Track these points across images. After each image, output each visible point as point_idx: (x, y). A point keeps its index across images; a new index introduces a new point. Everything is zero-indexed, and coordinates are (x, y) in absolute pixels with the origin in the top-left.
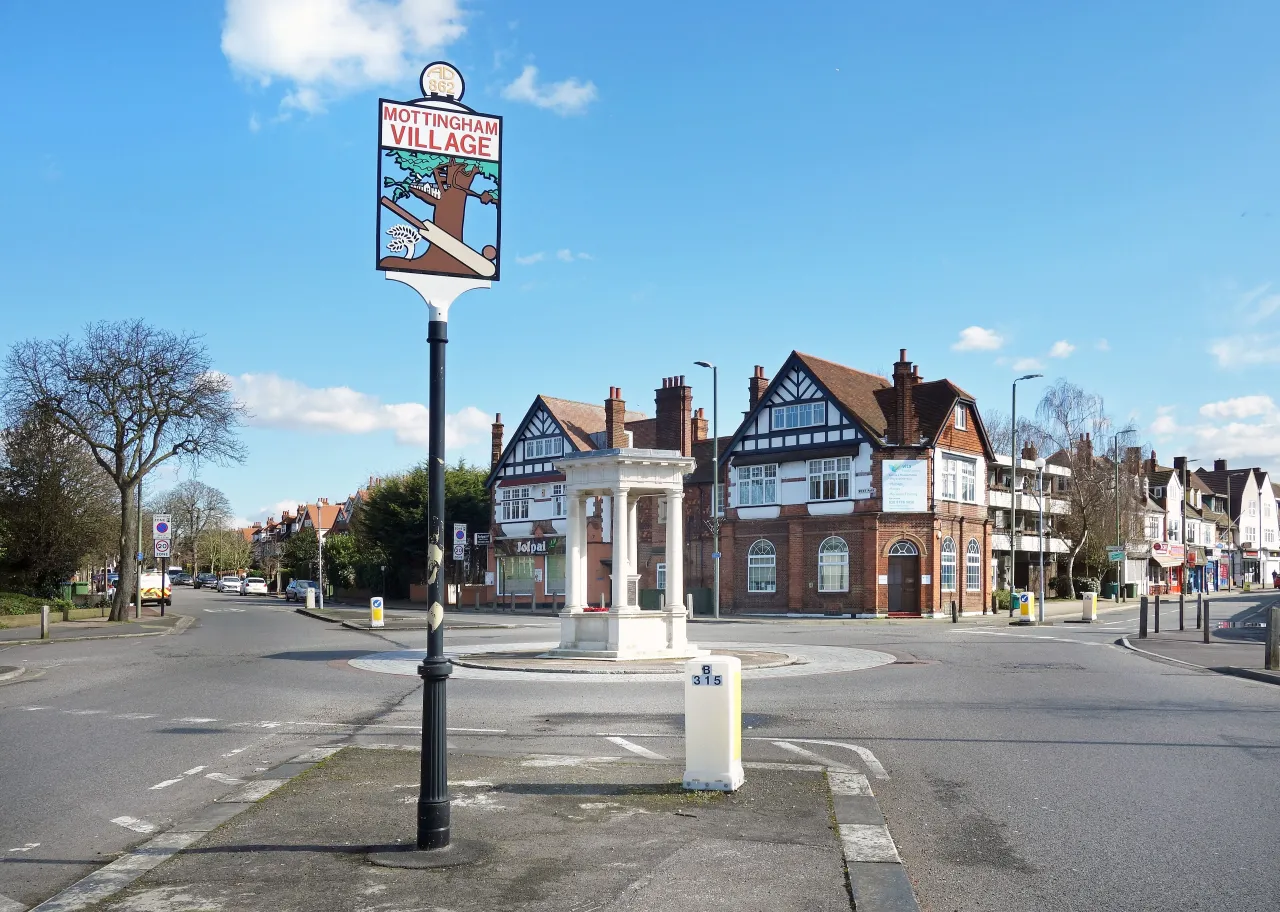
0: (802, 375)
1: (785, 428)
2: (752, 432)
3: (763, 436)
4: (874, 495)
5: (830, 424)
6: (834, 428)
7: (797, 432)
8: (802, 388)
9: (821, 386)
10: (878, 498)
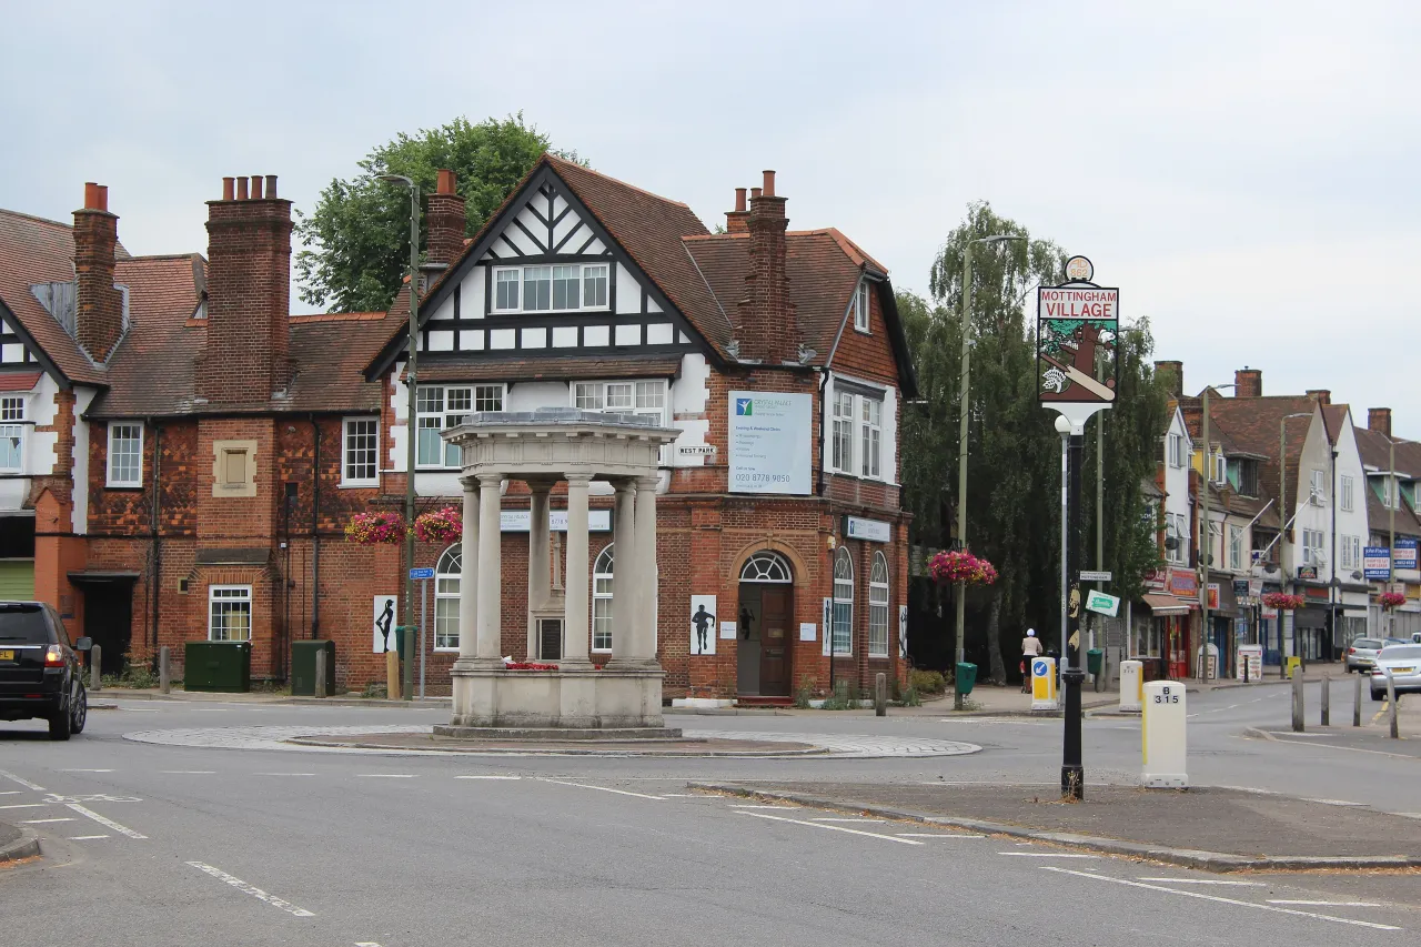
0: (560, 205)
1: (520, 310)
2: (447, 313)
3: (472, 324)
4: (713, 460)
5: (619, 311)
6: (628, 319)
7: (549, 322)
8: (560, 231)
9: (601, 230)
10: (722, 467)
